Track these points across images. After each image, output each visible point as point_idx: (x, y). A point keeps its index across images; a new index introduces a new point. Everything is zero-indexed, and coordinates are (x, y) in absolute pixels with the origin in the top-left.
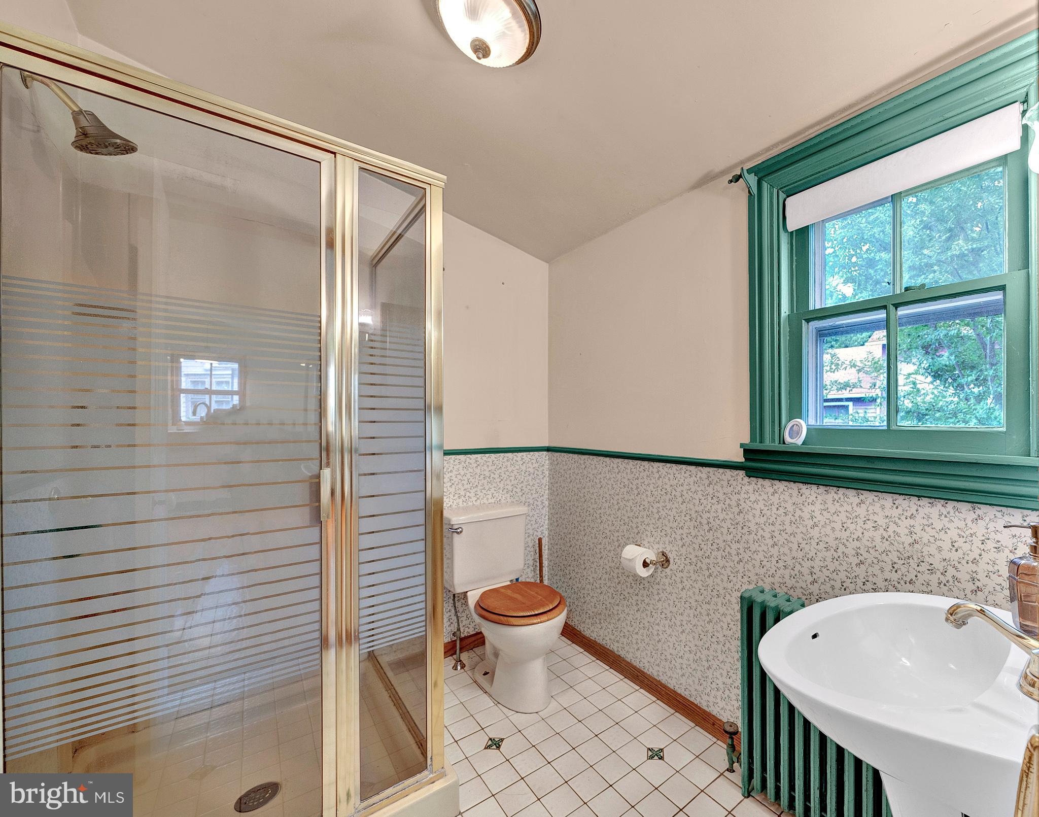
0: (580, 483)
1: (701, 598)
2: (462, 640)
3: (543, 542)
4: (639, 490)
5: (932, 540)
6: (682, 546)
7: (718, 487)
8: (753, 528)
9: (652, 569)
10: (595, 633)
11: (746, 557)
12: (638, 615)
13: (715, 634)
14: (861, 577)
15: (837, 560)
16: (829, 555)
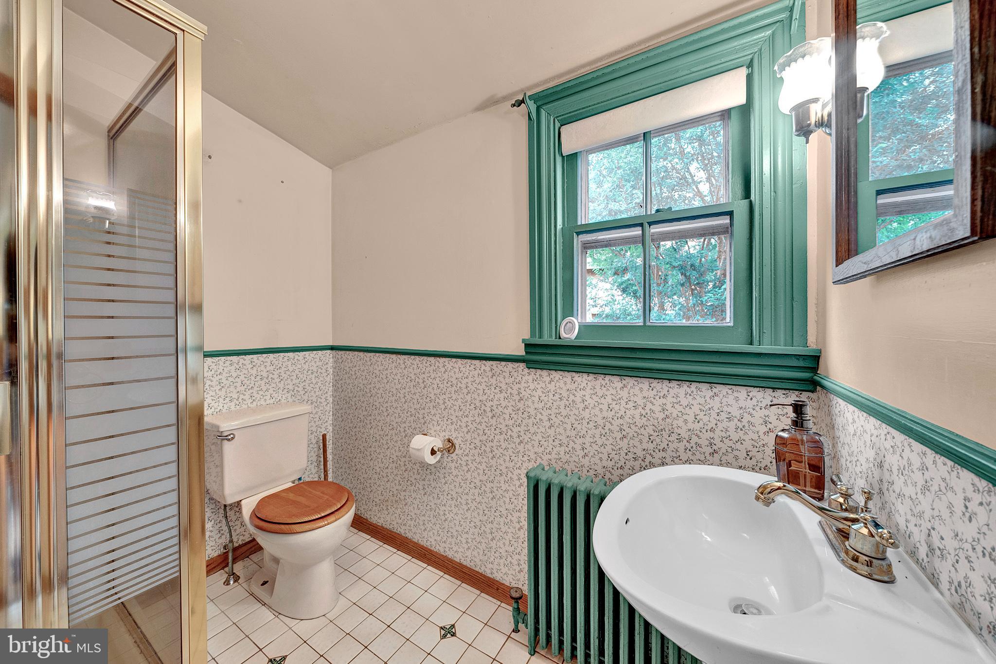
0: (366, 379)
1: (485, 478)
2: (235, 550)
3: (328, 437)
4: (425, 383)
5: (680, 414)
6: (467, 433)
7: (501, 378)
8: (533, 412)
9: (439, 455)
10: (382, 519)
11: (527, 439)
12: (425, 498)
13: (499, 508)
14: (624, 449)
15: (604, 436)
16: (598, 432)
